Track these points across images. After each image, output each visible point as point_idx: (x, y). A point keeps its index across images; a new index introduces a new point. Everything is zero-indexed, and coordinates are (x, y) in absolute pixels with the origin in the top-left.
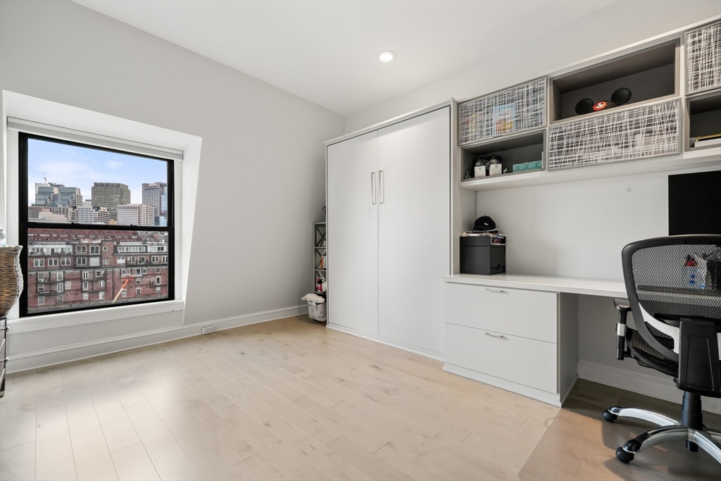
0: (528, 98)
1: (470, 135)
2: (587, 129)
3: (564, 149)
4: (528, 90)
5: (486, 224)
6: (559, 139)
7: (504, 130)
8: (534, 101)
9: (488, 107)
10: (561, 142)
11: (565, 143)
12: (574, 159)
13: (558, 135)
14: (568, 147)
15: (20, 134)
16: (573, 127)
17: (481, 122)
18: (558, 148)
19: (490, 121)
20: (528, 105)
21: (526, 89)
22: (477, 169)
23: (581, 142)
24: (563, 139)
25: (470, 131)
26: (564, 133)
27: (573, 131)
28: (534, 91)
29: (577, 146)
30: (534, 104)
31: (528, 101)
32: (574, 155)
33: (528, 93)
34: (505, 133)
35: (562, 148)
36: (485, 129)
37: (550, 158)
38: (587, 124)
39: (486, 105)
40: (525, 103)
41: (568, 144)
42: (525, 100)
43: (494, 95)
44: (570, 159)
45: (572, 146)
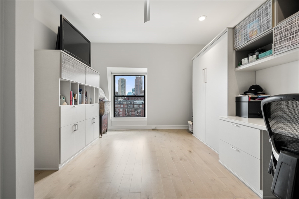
0: (263, 14)
1: (238, 43)
2: (297, 22)
3: (283, 40)
4: (263, 9)
5: (253, 89)
6: (280, 34)
7: (252, 36)
8: (266, 14)
9: (245, 26)
10: (281, 35)
11: (283, 35)
12: (289, 44)
13: (279, 31)
14: (285, 38)
15: (114, 75)
16: (288, 23)
17: (242, 35)
18: (279, 40)
19: (246, 33)
20: (263, 18)
21: (262, 9)
22: (243, 60)
23: (293, 32)
24: (282, 33)
25: (238, 41)
26: (283, 29)
27: (288, 26)
28: (266, 9)
29: (291, 35)
30: (266, 16)
31: (263, 16)
32: (289, 42)
33: (263, 11)
34: (252, 38)
35: (282, 39)
36: (244, 38)
37: (275, 47)
38: (297, 19)
39: (244, 25)
40: (262, 18)
41: (285, 35)
42: (261, 16)
43: (247, 18)
44: (287, 45)
45: (287, 37)
